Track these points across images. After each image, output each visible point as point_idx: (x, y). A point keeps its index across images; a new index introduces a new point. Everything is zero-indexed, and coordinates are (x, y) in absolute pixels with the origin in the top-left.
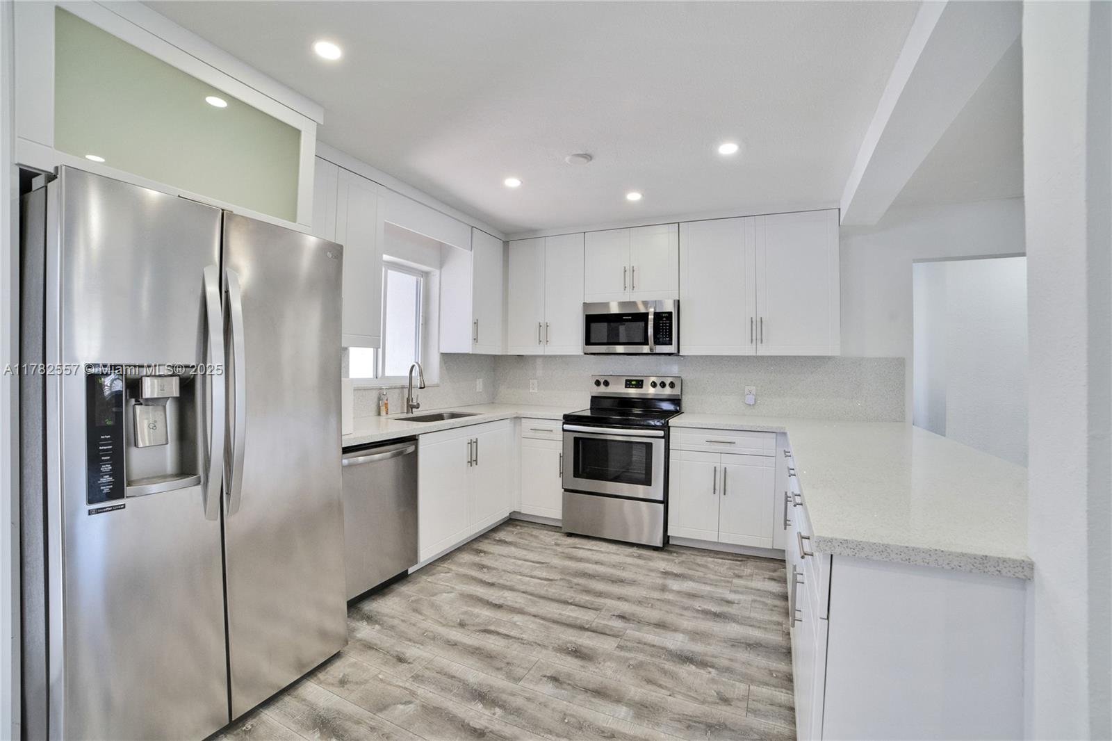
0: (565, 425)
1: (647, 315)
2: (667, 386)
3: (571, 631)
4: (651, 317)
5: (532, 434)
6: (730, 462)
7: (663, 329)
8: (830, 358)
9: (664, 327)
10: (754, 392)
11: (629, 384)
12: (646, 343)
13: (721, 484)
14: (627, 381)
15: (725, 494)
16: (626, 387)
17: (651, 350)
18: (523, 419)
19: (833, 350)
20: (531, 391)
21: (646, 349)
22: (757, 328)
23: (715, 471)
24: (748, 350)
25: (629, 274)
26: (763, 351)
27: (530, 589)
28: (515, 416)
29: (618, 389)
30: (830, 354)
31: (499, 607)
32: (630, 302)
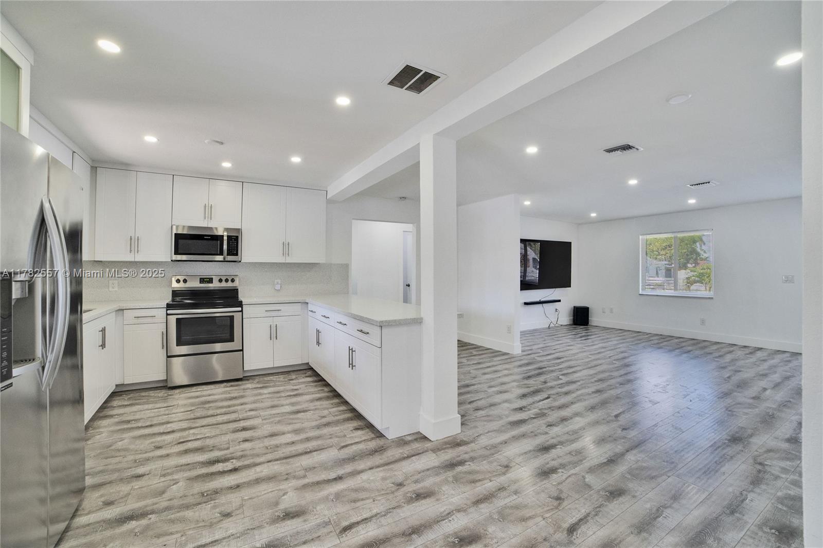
0: (168, 311)
1: (223, 236)
2: (230, 281)
3: (231, 424)
4: (225, 238)
5: (136, 321)
6: (277, 321)
7: (232, 246)
8: (317, 264)
9: (232, 245)
10: (280, 283)
11: (202, 280)
12: (221, 253)
13: (274, 334)
14: (200, 279)
15: (276, 339)
16: (200, 283)
17: (224, 258)
18: (125, 310)
19: (320, 259)
20: (111, 289)
21: (220, 258)
22: (286, 248)
23: (271, 327)
24: (281, 259)
25: (208, 210)
26: (289, 260)
27: (182, 418)
28: (118, 308)
29: (195, 284)
30: (318, 262)
31: (173, 432)
32: (208, 227)
